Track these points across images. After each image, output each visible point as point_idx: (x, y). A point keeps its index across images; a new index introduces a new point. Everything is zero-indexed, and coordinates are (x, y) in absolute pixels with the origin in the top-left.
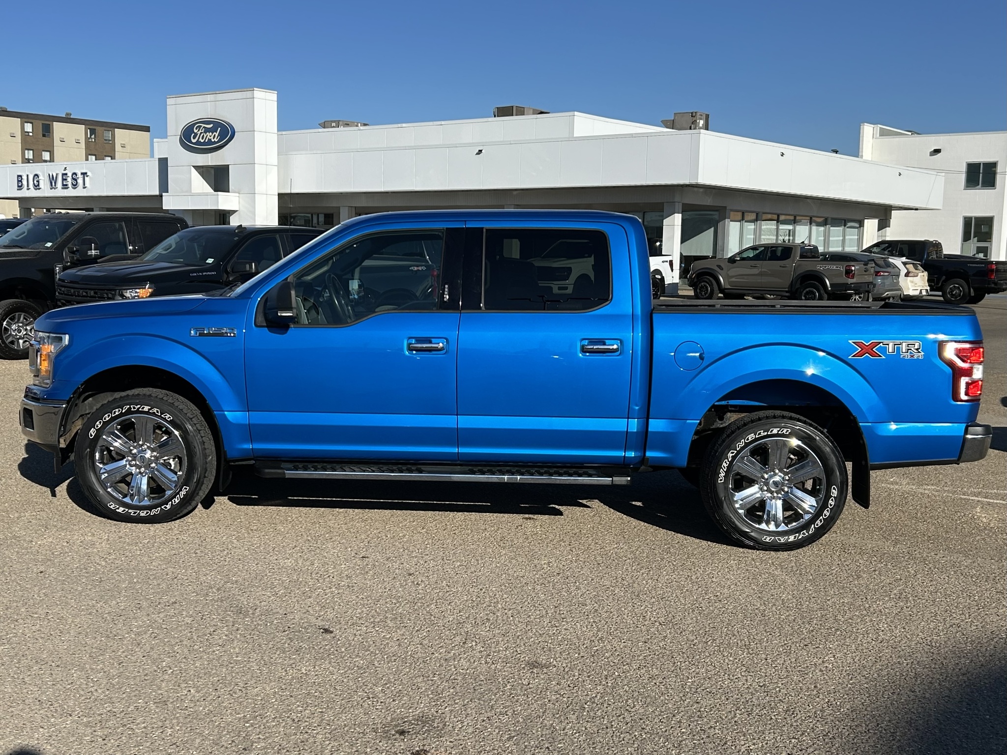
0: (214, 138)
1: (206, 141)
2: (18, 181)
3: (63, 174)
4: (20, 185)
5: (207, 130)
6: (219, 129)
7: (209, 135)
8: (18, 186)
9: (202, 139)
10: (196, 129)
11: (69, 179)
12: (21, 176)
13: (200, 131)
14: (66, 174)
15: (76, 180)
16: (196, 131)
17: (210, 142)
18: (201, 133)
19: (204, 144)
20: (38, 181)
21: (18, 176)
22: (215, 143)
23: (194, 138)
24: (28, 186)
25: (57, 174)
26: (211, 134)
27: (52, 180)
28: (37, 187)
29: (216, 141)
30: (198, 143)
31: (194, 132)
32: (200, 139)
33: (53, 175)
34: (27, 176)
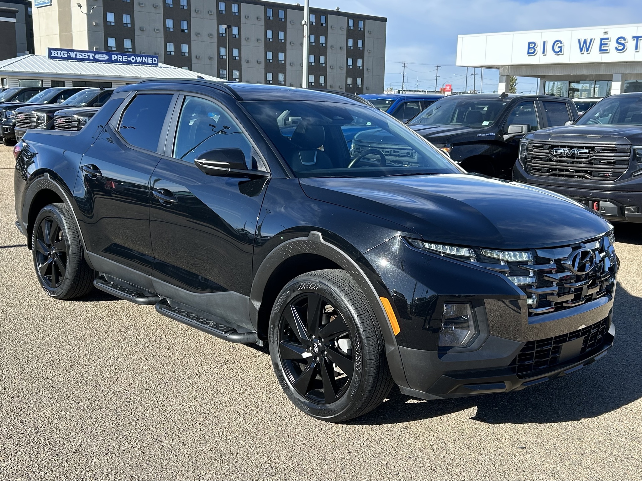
2: (529, 48)
3: (602, 39)
4: (531, 51)
8: (529, 53)
11: (612, 45)
12: (534, 43)
14: (608, 39)
15: (623, 45)
20: (561, 48)
21: (529, 43)
24: (544, 52)
25: (591, 40)
27: (585, 46)
28: (559, 52)
33: (585, 42)
34: (544, 43)
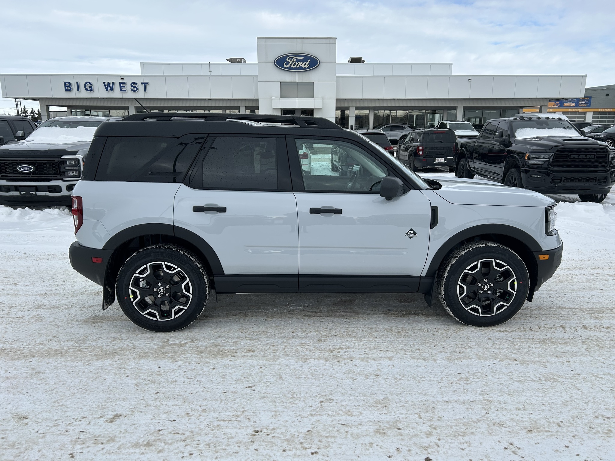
0: (304, 65)
1: (298, 67)
2: (65, 86)
3: (120, 83)
4: (68, 88)
5: (298, 61)
6: (309, 60)
7: (300, 63)
8: (66, 90)
9: (294, 65)
10: (289, 59)
11: (129, 87)
12: (69, 83)
13: (292, 61)
14: (125, 83)
15: (136, 88)
16: (288, 60)
17: (301, 68)
18: (293, 62)
19: (296, 68)
20: (91, 87)
21: (66, 83)
22: (305, 68)
23: (286, 65)
24: (78, 90)
25: (113, 83)
26: (302, 63)
27: (109, 87)
29: (306, 67)
30: (290, 68)
31: (286, 61)
32: (292, 66)
33: (109, 83)
34: (77, 83)
